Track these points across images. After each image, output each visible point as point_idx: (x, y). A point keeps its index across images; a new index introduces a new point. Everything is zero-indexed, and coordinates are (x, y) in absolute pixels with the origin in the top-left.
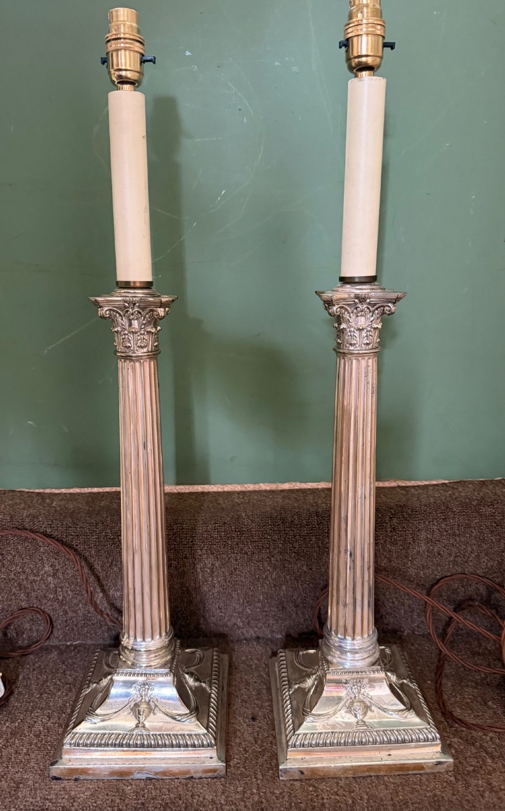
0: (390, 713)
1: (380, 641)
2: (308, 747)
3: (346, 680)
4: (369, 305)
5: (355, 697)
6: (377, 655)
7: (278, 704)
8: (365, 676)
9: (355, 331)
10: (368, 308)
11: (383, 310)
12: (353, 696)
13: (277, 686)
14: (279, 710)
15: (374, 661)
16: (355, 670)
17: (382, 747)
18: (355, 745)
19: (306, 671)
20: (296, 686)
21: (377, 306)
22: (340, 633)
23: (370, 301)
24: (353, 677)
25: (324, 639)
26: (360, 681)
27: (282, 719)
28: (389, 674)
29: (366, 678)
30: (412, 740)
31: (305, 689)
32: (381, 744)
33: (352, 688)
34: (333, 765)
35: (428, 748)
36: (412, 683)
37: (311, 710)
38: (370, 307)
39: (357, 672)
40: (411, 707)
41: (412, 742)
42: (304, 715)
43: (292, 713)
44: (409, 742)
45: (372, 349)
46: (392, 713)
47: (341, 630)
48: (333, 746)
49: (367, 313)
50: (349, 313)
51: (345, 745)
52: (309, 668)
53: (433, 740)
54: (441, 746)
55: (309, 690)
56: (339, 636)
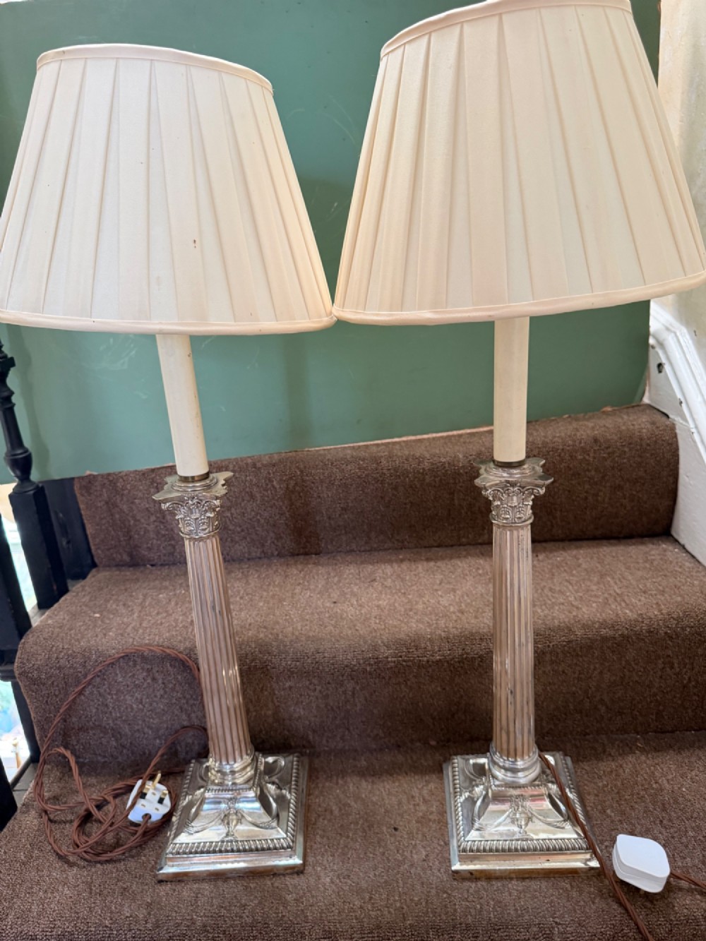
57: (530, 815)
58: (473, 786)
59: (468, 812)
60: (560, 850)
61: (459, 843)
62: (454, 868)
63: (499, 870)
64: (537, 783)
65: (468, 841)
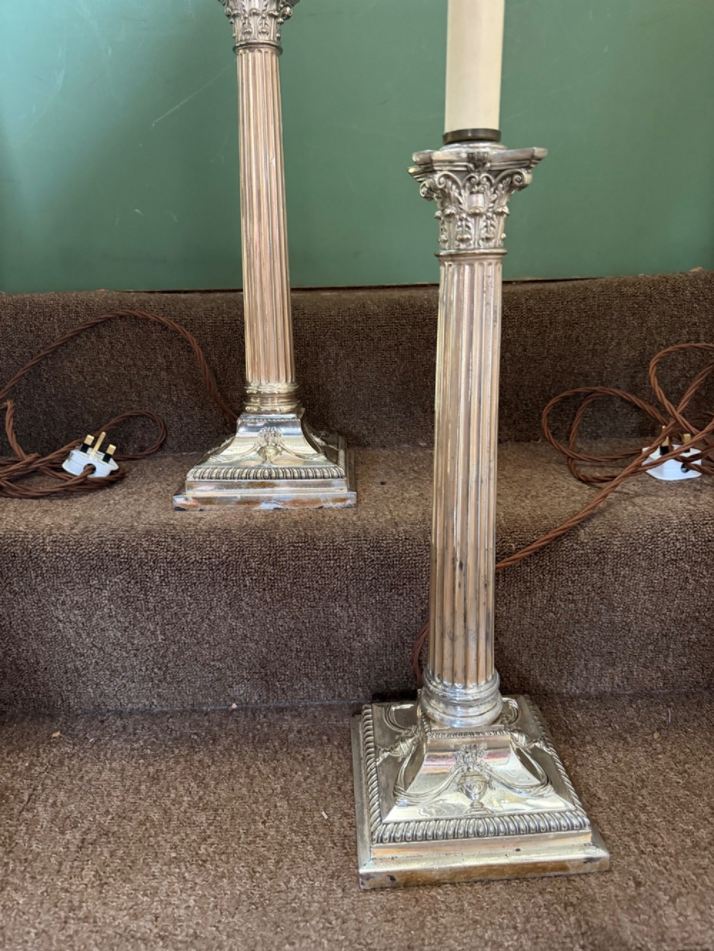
0: (518, 790)
1: (504, 690)
2: (401, 841)
3: (456, 746)
4: (490, 174)
5: (468, 768)
6: (498, 709)
7: (361, 779)
8: (483, 739)
9: (469, 219)
10: (488, 179)
11: (512, 182)
12: (466, 768)
13: (359, 754)
14: (361, 787)
15: (495, 718)
16: (468, 731)
17: (507, 839)
18: (468, 837)
19: (400, 734)
20: (386, 755)
21: (503, 174)
22: (445, 678)
23: (491, 166)
24: (465, 740)
25: (424, 688)
26: (475, 746)
27: (365, 801)
28: (516, 735)
29: (485, 741)
30: (550, 828)
31: (398, 758)
32: (506, 835)
33: (463, 757)
34: (436, 866)
35: (573, 839)
36: (548, 747)
37: (406, 789)
38: (491, 177)
39: (472, 734)
40: (548, 781)
41: (550, 831)
42: (395, 795)
43: (379, 792)
44: (546, 831)
45: (495, 248)
46: (521, 790)
47: (447, 673)
48: (437, 839)
49: (486, 187)
50: (458, 187)
51: (454, 838)
52: (404, 729)
53: (581, 826)
54: (591, 835)
55: (404, 759)
56: (445, 682)
57: (488, 778)
58: (397, 741)
59: (387, 779)
60: (536, 831)
61: (372, 829)
62: (362, 871)
63: (440, 870)
64: (498, 725)
65: (387, 824)
